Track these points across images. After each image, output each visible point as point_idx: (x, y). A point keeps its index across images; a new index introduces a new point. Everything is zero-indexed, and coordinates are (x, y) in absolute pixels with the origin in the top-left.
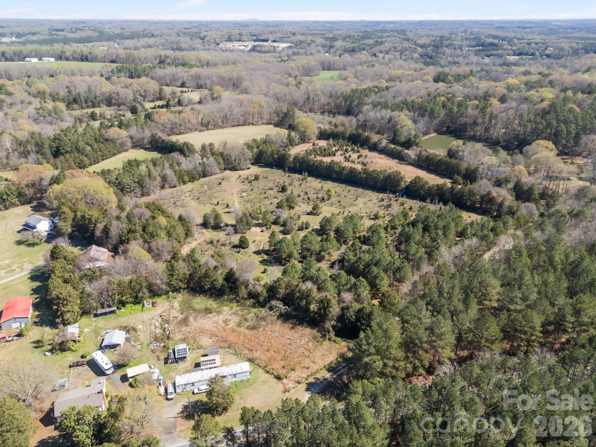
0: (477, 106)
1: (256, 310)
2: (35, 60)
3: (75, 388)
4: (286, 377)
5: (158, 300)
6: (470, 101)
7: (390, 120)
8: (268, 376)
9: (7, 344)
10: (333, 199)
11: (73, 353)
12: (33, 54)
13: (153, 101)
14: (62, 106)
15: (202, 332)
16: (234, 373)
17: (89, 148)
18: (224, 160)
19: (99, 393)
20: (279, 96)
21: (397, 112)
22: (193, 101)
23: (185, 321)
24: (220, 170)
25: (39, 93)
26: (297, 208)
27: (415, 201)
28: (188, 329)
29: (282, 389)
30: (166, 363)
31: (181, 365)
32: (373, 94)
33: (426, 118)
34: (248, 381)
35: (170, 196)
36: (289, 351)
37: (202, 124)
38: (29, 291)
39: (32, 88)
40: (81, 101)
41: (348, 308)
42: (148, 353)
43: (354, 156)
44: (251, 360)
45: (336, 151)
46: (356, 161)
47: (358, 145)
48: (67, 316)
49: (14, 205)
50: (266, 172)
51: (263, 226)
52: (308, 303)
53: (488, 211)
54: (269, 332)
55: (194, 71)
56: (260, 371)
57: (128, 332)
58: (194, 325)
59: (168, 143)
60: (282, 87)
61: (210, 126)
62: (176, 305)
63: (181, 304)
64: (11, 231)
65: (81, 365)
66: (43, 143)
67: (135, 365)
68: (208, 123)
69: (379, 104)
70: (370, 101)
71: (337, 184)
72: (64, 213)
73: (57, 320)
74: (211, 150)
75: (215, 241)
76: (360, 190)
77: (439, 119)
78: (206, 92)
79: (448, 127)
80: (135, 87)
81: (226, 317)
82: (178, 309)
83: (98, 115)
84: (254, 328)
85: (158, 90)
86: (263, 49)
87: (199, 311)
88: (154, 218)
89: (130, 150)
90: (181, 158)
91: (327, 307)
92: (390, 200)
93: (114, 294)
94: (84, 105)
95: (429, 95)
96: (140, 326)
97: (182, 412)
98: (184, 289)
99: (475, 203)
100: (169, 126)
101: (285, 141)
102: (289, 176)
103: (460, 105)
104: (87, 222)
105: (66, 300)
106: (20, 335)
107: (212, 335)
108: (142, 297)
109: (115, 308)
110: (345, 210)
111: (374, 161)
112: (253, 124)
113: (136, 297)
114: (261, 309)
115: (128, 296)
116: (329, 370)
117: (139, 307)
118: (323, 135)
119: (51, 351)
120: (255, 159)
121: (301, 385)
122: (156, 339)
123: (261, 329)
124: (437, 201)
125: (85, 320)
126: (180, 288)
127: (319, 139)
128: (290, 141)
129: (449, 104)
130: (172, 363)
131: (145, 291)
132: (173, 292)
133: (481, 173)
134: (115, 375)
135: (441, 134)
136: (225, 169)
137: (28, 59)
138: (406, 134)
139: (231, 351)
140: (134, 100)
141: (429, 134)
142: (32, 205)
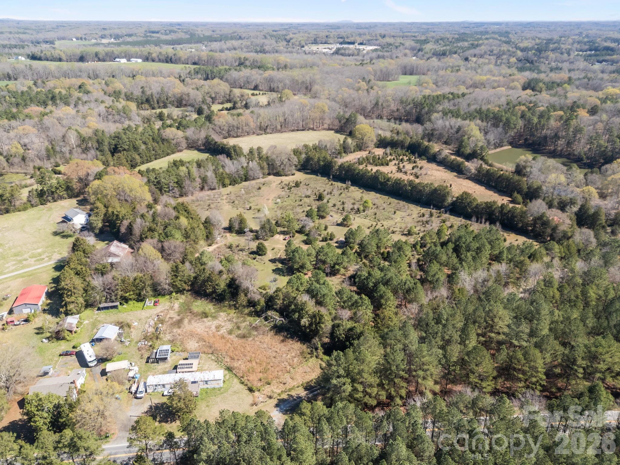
0: (561, 118)
1: (252, 318)
2: (124, 61)
3: (58, 376)
4: (259, 390)
5: (161, 300)
6: (554, 111)
7: (459, 130)
8: (242, 386)
9: (14, 327)
10: (370, 212)
11: (67, 343)
12: (123, 55)
13: (222, 103)
14: (133, 106)
15: (192, 335)
16: (206, 379)
17: (143, 147)
18: (268, 164)
19: (71, 383)
20: (348, 100)
21: (467, 122)
22: (261, 104)
23: (179, 323)
24: (264, 174)
25: (115, 92)
26: (328, 218)
27: (460, 219)
28: (179, 331)
29: (251, 402)
30: (147, 362)
31: (161, 366)
32: (446, 101)
33: (500, 129)
34: (220, 389)
35: (207, 198)
36: (272, 364)
37: (261, 128)
38: (49, 280)
39: (110, 88)
40: (153, 101)
41: (338, 326)
42: (133, 350)
43: (409, 167)
44: (229, 369)
45: (391, 160)
46: (409, 172)
47: (416, 155)
48: (71, 307)
49: (61, 198)
50: (310, 178)
51: (287, 234)
52: (301, 317)
53: (540, 235)
54: (258, 343)
55: (267, 74)
56: (236, 381)
57: (121, 327)
58: (187, 327)
59: (219, 145)
60: (351, 91)
61: (268, 130)
62: (176, 306)
63: (182, 305)
64: (52, 222)
65: (70, 355)
66: (102, 140)
67: (118, 360)
68: (267, 127)
69: (451, 111)
70: (440, 108)
71: (380, 195)
72: (97, 208)
73: (61, 310)
74: (259, 153)
75: (234, 246)
76: (402, 203)
77: (516, 131)
78: (274, 95)
79: (526, 140)
80: (206, 89)
81: (220, 323)
82: (176, 310)
83: (166, 115)
84: (244, 337)
85: (228, 92)
86: (347, 52)
87: (195, 315)
88: (177, 218)
89: (185, 151)
90: (227, 161)
91: (319, 323)
92: (431, 215)
93: (117, 290)
94: (156, 105)
95: (508, 104)
96: (136, 324)
97: (147, 412)
98: (188, 291)
99: (527, 224)
100: (226, 128)
101: (338, 148)
102: (332, 184)
103: (541, 116)
104: (115, 218)
105: (71, 291)
106: (27, 321)
107: (201, 339)
108: (145, 295)
109: (118, 303)
110: (379, 223)
111: (429, 173)
112: (313, 129)
113: (139, 295)
114: (257, 318)
115: (131, 293)
116: (306, 389)
117: (140, 304)
118: (382, 143)
119: (48, 338)
120: (302, 165)
121: (272, 400)
122: (146, 338)
123: (251, 339)
124: (483, 220)
125: (88, 312)
126: (184, 290)
127: (378, 147)
128: (344, 148)
129: (528, 115)
130: (153, 362)
131: (149, 289)
132: (177, 292)
133: (545, 192)
134: (97, 368)
135: (517, 147)
136: (269, 174)
137: (117, 60)
138: (472, 145)
139: (213, 358)
140: (203, 102)
141: (502, 146)
142: (78, 199)
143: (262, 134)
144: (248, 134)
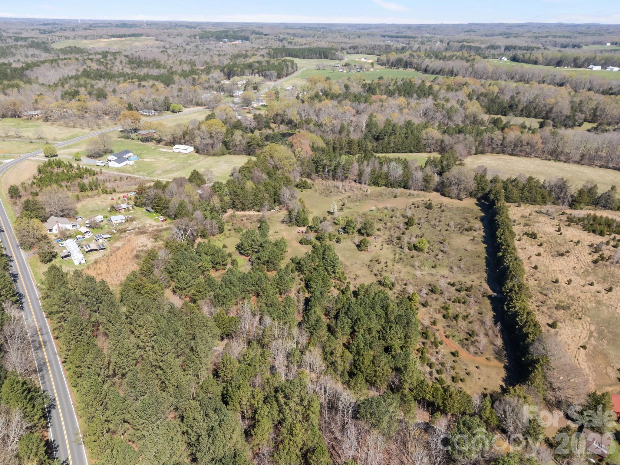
2: (598, 68)
5: (168, 220)
28: (133, 236)
37: (552, 153)
58: (139, 237)
61: (561, 158)
63: (165, 228)
82: (158, 229)
87: (156, 235)
96: (136, 223)
109: (152, 211)
137: (591, 66)
143: (550, 160)
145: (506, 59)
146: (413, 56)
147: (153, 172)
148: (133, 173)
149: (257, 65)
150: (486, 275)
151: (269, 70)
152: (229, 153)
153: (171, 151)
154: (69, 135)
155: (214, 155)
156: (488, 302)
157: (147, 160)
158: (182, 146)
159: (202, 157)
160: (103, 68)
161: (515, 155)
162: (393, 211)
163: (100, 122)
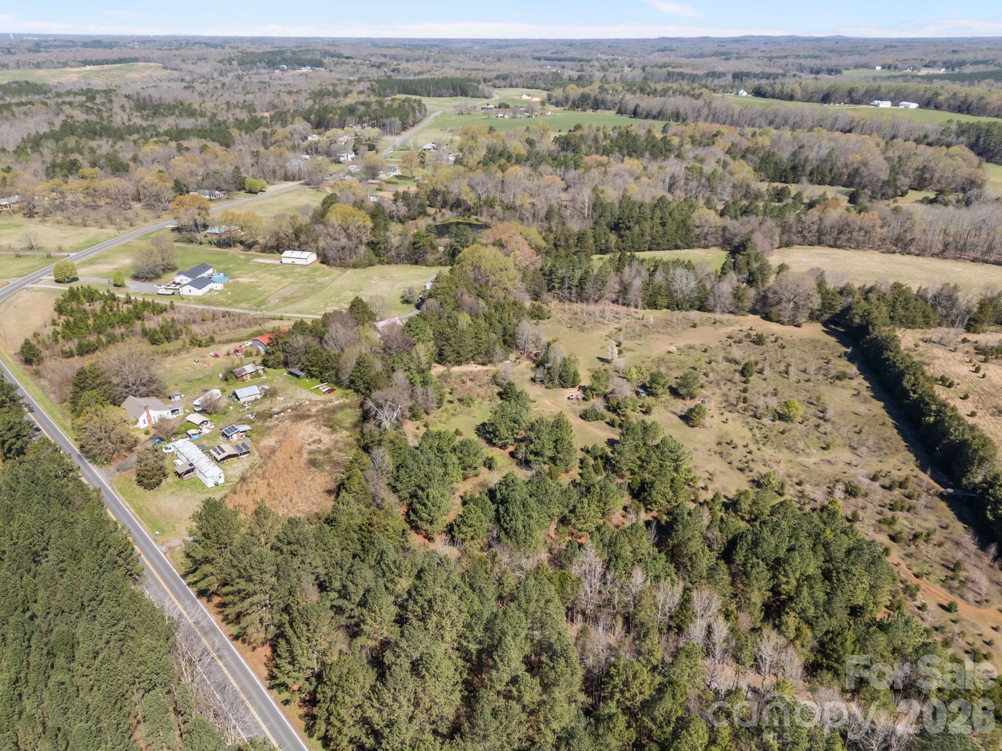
5: (337, 390)
14: (744, 169)
15: (287, 434)
23: (303, 418)
24: (738, 309)
28: (288, 424)
34: (205, 488)
37: (897, 241)
42: (236, 417)
44: (243, 479)
54: (310, 477)
57: (264, 394)
58: (299, 425)
62: (335, 403)
63: (339, 405)
68: (914, 240)
81: (326, 439)
82: (326, 407)
83: (792, 193)
84: (314, 464)
87: (328, 420)
96: (281, 398)
100: (815, 228)
107: (284, 441)
108: (326, 377)
109: (303, 374)
115: (317, 369)
122: (259, 413)
123: (314, 470)
125: (278, 370)
131: (333, 372)
132: (352, 389)
137: (876, 102)
139: (256, 462)
143: (894, 252)
144: (859, 246)
145: (745, 94)
146: (606, 90)
147: (263, 302)
148: (230, 305)
149: (362, 108)
150: (911, 457)
151: (387, 117)
152: (381, 262)
153: (278, 262)
154: (82, 240)
155: (355, 266)
156: (943, 504)
157: (244, 280)
158: (297, 254)
159: (335, 271)
160: (93, 118)
161: (840, 247)
162: (705, 351)
163: (130, 214)
